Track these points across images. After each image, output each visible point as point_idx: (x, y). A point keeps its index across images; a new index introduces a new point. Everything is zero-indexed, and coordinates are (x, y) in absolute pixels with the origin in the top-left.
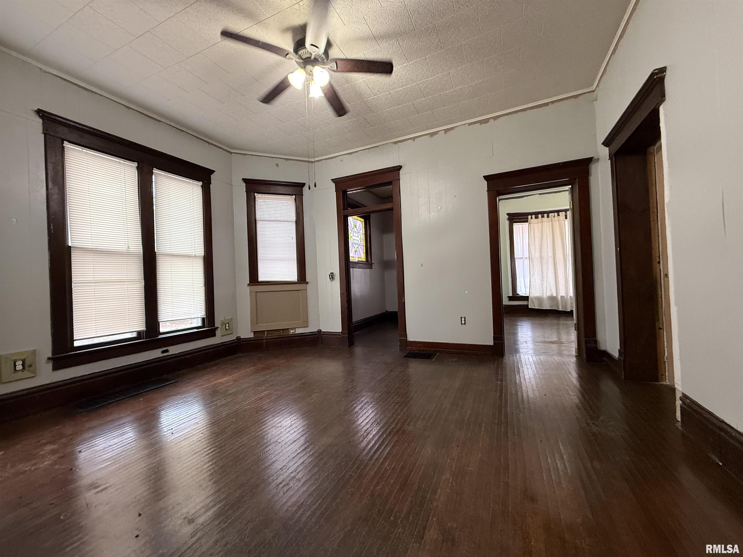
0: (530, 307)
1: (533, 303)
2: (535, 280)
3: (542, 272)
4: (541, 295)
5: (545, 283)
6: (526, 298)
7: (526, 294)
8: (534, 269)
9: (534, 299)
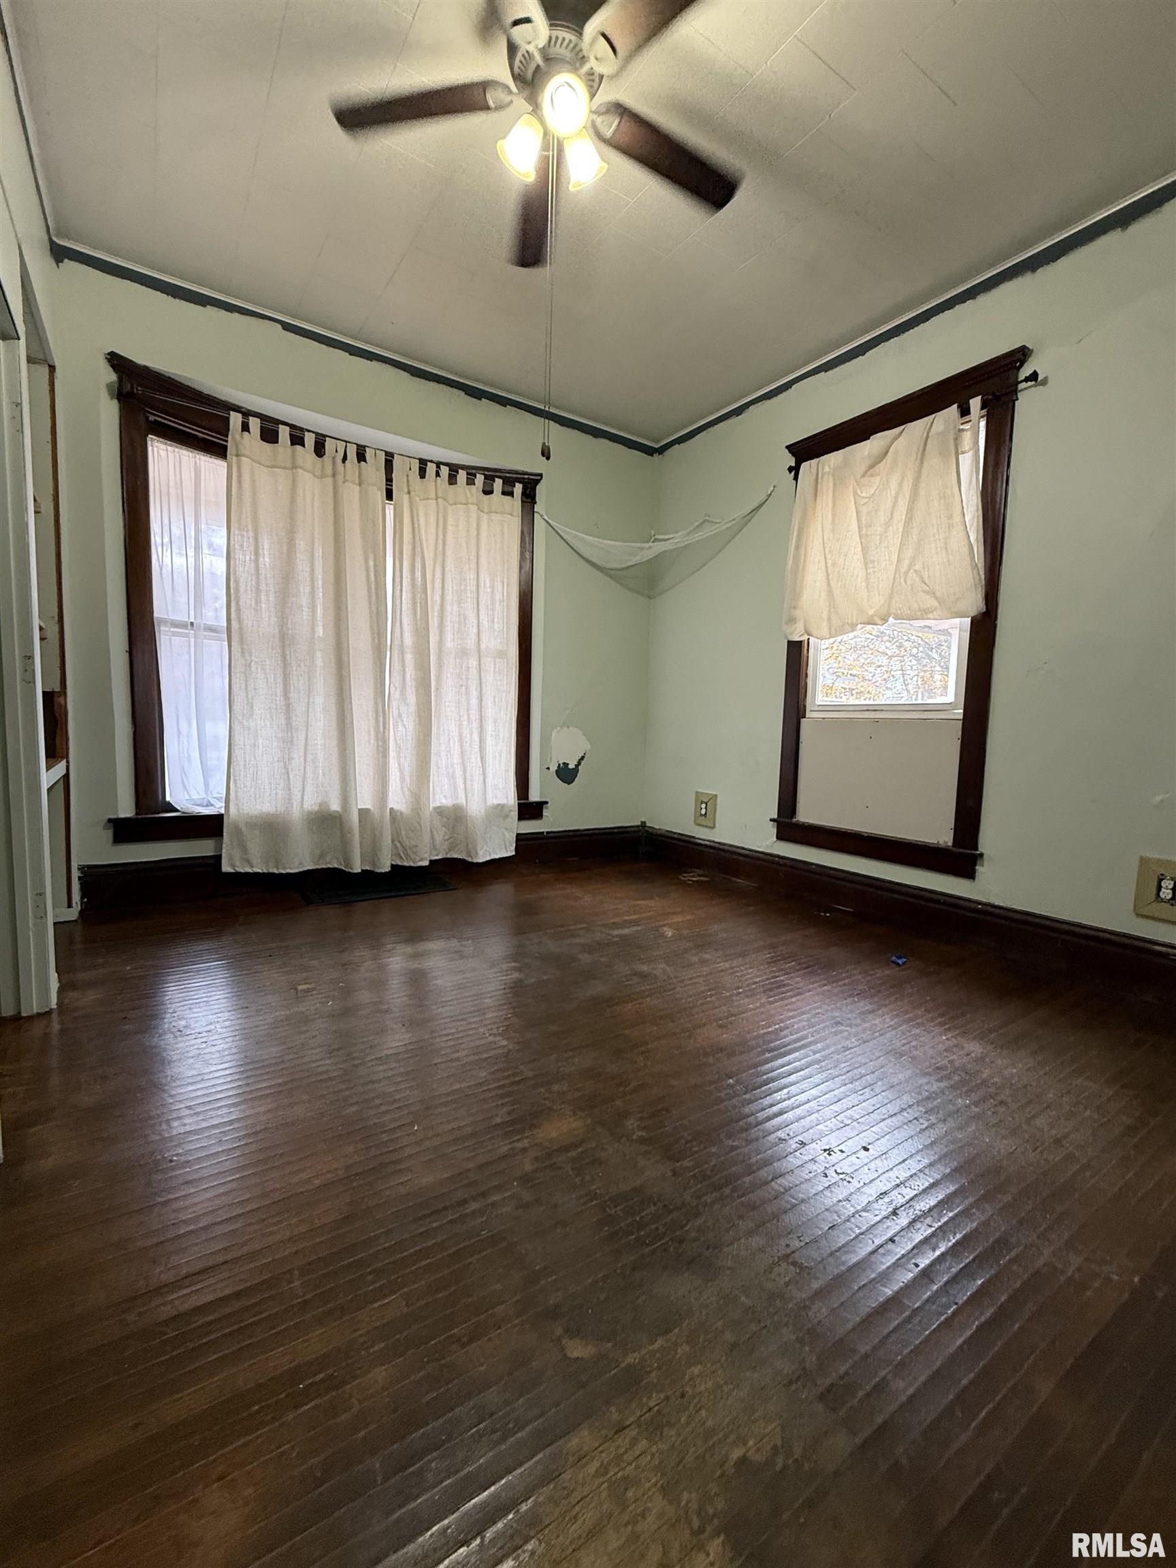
0: (226, 868)
1: (245, 850)
2: (256, 737)
3: (288, 705)
4: (281, 809)
5: (298, 754)
6: (211, 826)
7: (209, 804)
8: (251, 687)
9: (244, 829)
